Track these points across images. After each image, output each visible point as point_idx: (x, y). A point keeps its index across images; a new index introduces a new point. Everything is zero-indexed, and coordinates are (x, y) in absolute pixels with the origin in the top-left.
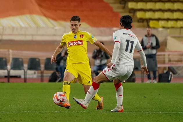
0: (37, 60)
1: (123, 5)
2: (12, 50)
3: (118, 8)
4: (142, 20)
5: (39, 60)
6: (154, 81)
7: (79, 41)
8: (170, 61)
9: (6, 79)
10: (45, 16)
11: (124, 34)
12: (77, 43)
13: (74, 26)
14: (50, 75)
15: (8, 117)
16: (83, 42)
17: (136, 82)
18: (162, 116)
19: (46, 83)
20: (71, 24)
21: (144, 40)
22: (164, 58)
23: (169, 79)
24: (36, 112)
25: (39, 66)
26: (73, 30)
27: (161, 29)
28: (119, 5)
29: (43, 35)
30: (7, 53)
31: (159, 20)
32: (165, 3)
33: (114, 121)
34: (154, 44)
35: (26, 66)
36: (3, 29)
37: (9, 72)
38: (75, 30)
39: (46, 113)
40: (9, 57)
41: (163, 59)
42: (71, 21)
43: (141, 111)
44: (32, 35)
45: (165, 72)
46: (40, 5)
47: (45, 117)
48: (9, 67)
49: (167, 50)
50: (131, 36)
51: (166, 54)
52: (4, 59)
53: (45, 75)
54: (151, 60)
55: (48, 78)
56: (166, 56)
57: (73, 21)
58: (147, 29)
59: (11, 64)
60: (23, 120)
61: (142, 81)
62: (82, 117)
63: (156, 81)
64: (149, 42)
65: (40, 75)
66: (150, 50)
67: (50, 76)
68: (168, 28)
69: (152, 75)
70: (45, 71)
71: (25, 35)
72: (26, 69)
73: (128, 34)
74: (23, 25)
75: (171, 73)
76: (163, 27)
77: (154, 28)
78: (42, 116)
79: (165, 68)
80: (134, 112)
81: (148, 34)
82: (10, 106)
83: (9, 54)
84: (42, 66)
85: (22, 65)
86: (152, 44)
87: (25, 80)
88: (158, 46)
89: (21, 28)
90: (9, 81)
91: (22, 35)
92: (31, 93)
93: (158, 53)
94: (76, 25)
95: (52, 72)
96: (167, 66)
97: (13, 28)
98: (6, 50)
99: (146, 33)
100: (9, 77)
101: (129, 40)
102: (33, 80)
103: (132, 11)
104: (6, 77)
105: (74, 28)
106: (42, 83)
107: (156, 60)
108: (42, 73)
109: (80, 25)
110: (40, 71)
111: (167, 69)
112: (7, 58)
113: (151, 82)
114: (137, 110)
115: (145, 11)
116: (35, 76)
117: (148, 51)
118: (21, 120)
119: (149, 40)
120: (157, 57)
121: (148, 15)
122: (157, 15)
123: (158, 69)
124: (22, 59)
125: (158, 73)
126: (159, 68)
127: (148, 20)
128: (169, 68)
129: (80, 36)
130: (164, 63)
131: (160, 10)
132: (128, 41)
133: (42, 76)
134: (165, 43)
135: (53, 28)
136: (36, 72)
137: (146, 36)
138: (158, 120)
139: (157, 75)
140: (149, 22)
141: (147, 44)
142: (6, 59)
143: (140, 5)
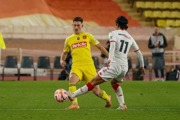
0: (47, 58)
1: (131, 5)
2: (22, 48)
3: (126, 7)
4: (150, 19)
5: (49, 58)
6: (162, 79)
7: (83, 42)
8: (177, 59)
9: (16, 78)
10: (55, 15)
11: (119, 34)
12: (81, 45)
13: (77, 26)
14: (59, 73)
15: (18, 115)
16: (86, 43)
17: (144, 80)
18: (170, 114)
19: (56, 81)
20: (74, 24)
21: (152, 39)
22: (172, 57)
23: (177, 77)
24: (46, 110)
25: (49, 64)
26: (75, 30)
27: (168, 28)
28: (127, 4)
29: (52, 34)
30: (17, 51)
31: (166, 19)
32: (172, 3)
33: (122, 118)
34: (162, 43)
35: (36, 64)
36: (13, 28)
37: (19, 70)
38: (77, 30)
39: (56, 110)
40: (19, 56)
41: (170, 58)
42: (73, 21)
43: (149, 109)
44: (42, 34)
45: (173, 70)
46: (50, 5)
47: (55, 115)
48: (19, 65)
49: (174, 49)
50: (126, 37)
51: (174, 52)
52: (14, 58)
53: (54, 73)
54: (159, 58)
55: (57, 77)
56: (174, 55)
57: (75, 22)
58: (155, 28)
59: (22, 62)
60: (33, 117)
61: (150, 79)
62: (92, 115)
63: (163, 79)
64: (157, 41)
65: (50, 73)
66: (157, 48)
67: (60, 75)
68: (176, 27)
69: (160, 73)
70: (55, 70)
71: (35, 34)
72: (36, 68)
73: (124, 35)
74: (33, 24)
75: (178, 71)
76: (171, 26)
77: (162, 27)
78: (52, 114)
79: (172, 67)
80: (142, 110)
81: (156, 33)
82: (21, 104)
83: (19, 53)
84: (52, 65)
85: (32, 64)
86: (160, 42)
87: (35, 78)
88: (165, 45)
89: (31, 27)
90: (19, 79)
91: (32, 34)
92: (41, 91)
93: (166, 52)
94: (78, 25)
95: (61, 70)
96: (174, 64)
97: (23, 27)
98: (16, 49)
99: (154, 32)
100: (19, 75)
101: (124, 41)
102: (43, 78)
103: (139, 10)
104: (16, 75)
105: (77, 28)
106: (51, 81)
107: (164, 59)
108: (52, 71)
109: (83, 26)
110: (49, 70)
111: (175, 68)
112: (18, 57)
113: (159, 80)
114: (145, 108)
115: (153, 10)
116: (45, 74)
117: (156, 49)
118: (31, 118)
119: (157, 39)
120: (164, 55)
121: (156, 14)
122: (165, 14)
123: (165, 67)
124: (32, 57)
125: (166, 71)
126: (167, 66)
127: (156, 19)
128: (176, 66)
129: (83, 37)
130: (171, 61)
131: (167, 9)
132: (122, 41)
133: (52, 75)
134: (173, 42)
135: (62, 27)
136: (46, 70)
137: (154, 35)
138: (166, 118)
139: (165, 73)
140: (157, 21)
141: (155, 43)
142: (16, 57)
143: (148, 5)
